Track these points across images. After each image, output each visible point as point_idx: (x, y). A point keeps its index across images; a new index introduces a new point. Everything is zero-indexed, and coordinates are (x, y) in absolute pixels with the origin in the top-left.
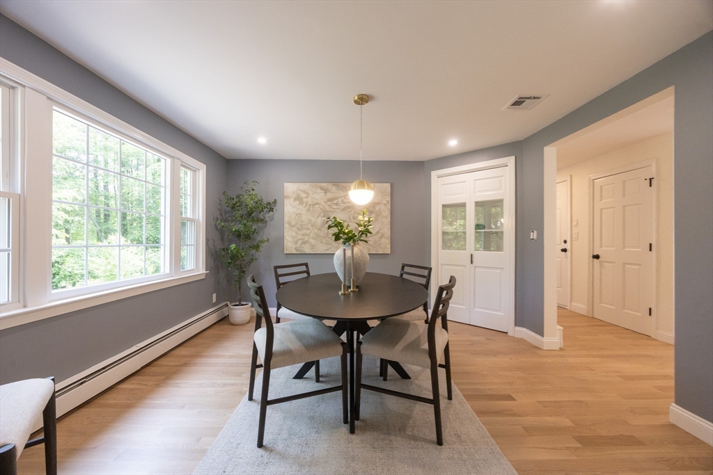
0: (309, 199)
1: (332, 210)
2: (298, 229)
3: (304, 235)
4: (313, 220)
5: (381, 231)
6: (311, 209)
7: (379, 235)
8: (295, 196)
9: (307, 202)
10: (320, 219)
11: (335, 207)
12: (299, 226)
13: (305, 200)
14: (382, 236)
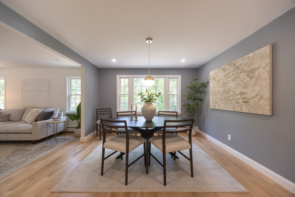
0: (218, 78)
1: (227, 82)
2: (214, 95)
3: (216, 98)
4: (219, 89)
5: (261, 93)
6: (218, 83)
7: (259, 97)
8: (213, 77)
9: (217, 80)
10: (222, 88)
11: (229, 79)
12: (214, 94)
13: (216, 79)
14: (261, 98)
